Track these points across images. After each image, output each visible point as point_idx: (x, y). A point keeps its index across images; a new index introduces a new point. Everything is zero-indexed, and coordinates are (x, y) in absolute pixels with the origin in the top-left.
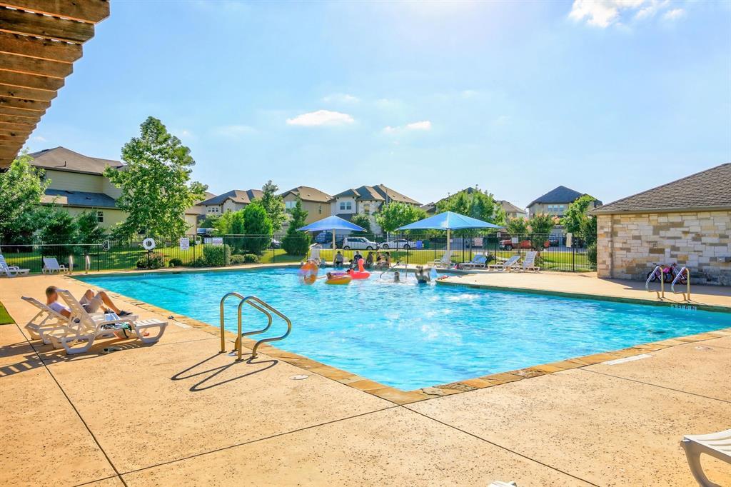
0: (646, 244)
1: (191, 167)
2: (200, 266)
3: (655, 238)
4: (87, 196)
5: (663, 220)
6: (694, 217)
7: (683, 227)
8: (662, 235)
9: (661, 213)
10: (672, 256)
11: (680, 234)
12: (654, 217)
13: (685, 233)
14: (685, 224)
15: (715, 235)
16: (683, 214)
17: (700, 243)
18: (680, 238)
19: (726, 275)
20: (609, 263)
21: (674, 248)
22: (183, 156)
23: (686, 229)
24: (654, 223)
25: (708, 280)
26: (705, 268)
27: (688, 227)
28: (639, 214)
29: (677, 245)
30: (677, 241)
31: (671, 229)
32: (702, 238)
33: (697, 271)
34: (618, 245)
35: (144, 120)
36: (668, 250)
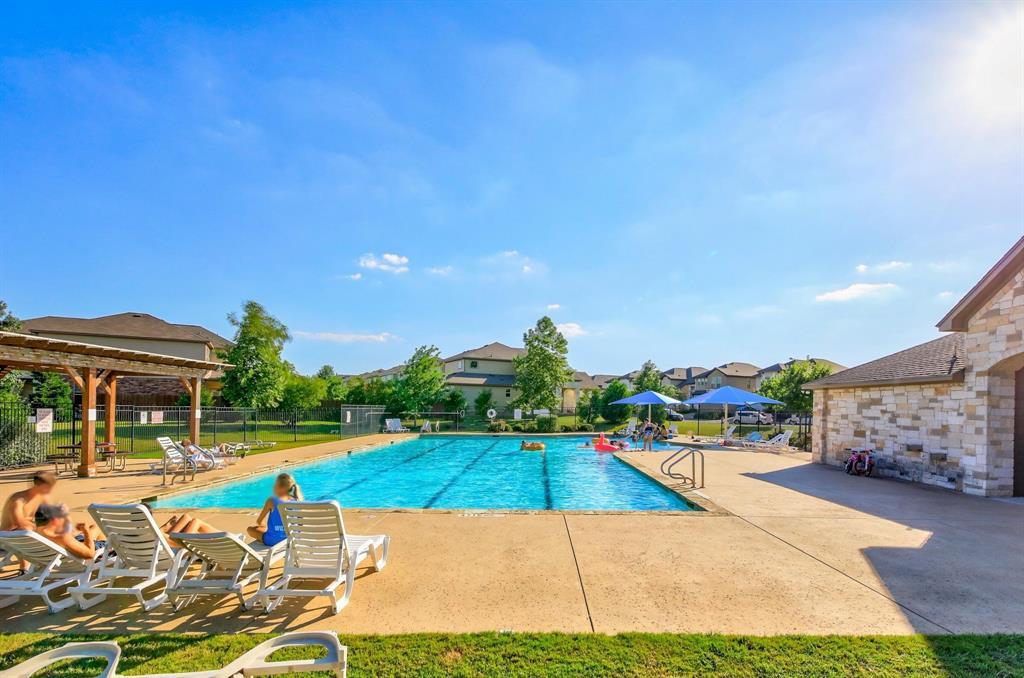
0: (851, 425)
1: (565, 355)
2: (532, 432)
3: (858, 418)
4: (501, 377)
5: (866, 395)
6: (891, 393)
7: (881, 405)
8: (864, 414)
9: (866, 387)
10: (873, 441)
11: (879, 414)
12: (859, 392)
13: (884, 412)
14: (884, 402)
15: (908, 416)
16: (882, 388)
17: (894, 425)
18: (878, 418)
19: (917, 468)
20: (820, 446)
21: (874, 432)
22: (561, 342)
23: (884, 408)
24: (858, 400)
25: (901, 474)
26: (898, 457)
27: (886, 404)
28: (846, 388)
29: (877, 427)
30: (876, 421)
31: (873, 407)
32: (898, 419)
33: (892, 461)
34: (830, 425)
35: (540, 318)
36: (868, 433)
